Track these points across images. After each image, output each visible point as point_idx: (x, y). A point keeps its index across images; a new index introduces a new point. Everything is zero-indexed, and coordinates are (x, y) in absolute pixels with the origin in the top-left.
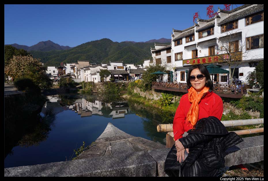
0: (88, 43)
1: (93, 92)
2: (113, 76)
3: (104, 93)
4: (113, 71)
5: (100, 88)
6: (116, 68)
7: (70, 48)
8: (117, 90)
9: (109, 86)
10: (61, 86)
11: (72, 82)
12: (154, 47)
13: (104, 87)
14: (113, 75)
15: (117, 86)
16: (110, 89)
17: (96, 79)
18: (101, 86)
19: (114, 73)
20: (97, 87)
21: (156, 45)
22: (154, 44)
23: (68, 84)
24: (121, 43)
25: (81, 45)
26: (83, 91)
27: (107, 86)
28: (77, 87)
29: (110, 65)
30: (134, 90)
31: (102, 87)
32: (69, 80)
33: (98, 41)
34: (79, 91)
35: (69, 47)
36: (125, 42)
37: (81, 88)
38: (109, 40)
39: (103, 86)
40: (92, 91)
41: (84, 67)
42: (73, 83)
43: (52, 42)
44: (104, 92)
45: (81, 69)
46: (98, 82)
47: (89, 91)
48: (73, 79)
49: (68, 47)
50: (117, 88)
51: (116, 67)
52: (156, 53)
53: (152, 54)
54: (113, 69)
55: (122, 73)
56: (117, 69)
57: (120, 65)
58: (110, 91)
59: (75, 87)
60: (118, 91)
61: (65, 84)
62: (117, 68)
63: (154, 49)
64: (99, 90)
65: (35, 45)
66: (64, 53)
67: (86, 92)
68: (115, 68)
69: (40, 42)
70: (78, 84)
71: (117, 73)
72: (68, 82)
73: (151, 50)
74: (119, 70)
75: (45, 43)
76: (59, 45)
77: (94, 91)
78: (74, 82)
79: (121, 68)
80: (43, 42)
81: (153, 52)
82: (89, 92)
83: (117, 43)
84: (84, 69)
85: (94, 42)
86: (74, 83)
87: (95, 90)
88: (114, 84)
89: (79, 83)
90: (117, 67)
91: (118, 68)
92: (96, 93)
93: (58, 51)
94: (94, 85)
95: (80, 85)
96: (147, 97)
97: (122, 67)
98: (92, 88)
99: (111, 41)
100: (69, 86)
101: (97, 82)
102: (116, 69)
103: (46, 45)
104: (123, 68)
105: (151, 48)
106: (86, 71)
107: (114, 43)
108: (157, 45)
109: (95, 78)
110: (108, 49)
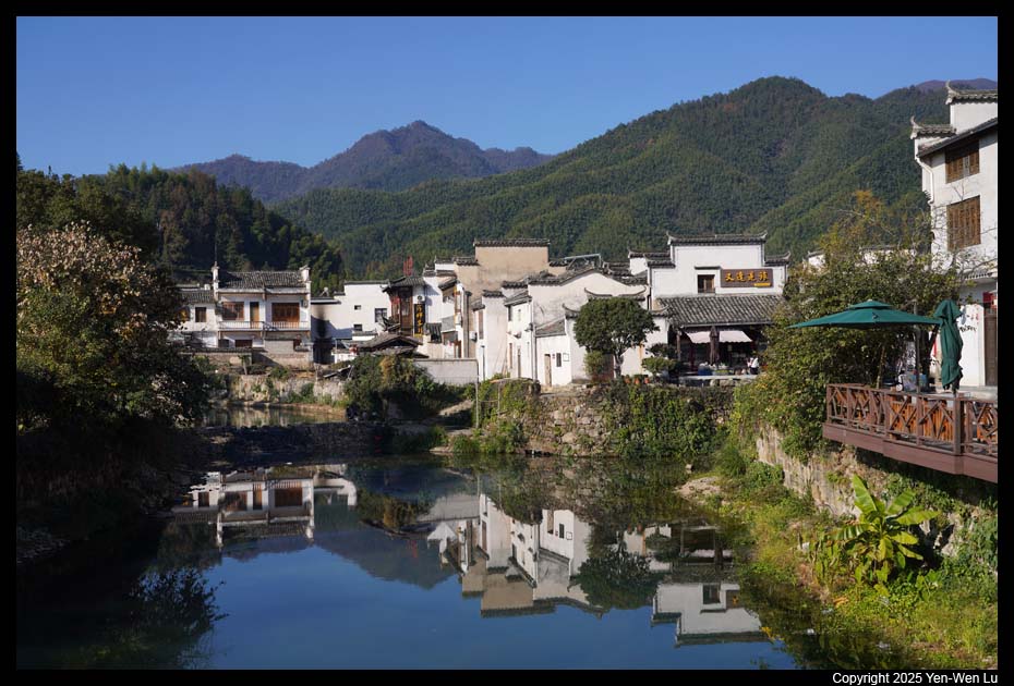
0: (654, 123)
1: (528, 453)
2: (685, 337)
3: (598, 457)
4: (689, 302)
5: (570, 426)
6: (710, 286)
7: (542, 156)
8: (692, 437)
9: (635, 411)
10: (352, 410)
11: (413, 379)
12: (945, 118)
13: (597, 419)
14: (680, 333)
15: (698, 407)
16: (640, 431)
17: (559, 364)
18: (577, 409)
19: (693, 320)
20: (556, 415)
21: (955, 100)
22: (946, 95)
23: (387, 394)
24: (881, 100)
25: (610, 133)
26: (466, 442)
27: (619, 409)
28: (442, 413)
29: (672, 266)
30: (759, 442)
31: (585, 420)
32: (398, 369)
33: (719, 98)
34: (440, 445)
35: (535, 154)
36: (913, 88)
37: (464, 420)
38: (801, 83)
39: (590, 411)
40: (520, 441)
41: (507, 285)
42: (419, 386)
43: (437, 131)
44: (597, 450)
45: (488, 294)
46: (574, 381)
47: (504, 442)
48: (420, 364)
49: (528, 154)
50: (693, 427)
51: (711, 277)
52: (947, 162)
53: (920, 169)
54: (691, 289)
55: (749, 318)
56: (720, 290)
57: (748, 257)
58: (639, 449)
59: (435, 413)
60: (697, 443)
61: (375, 397)
62: (717, 282)
63: (938, 128)
64: (568, 438)
65: (339, 157)
66: (499, 194)
67: (483, 446)
68: (704, 282)
69: (367, 137)
70: (449, 395)
71: (712, 317)
72: (386, 382)
73: (917, 143)
74: (733, 298)
75: (393, 139)
76: (477, 148)
77: (535, 445)
78: (427, 381)
79: (750, 284)
80: (383, 134)
81: (930, 156)
82: (503, 452)
83: (853, 101)
84: (509, 293)
85: (691, 107)
86: (426, 392)
87: (541, 438)
88: (671, 397)
89: (462, 390)
90: (717, 273)
91: (726, 283)
92: (548, 455)
93: (463, 182)
94: (537, 402)
95: (466, 405)
96: (818, 502)
97: (755, 272)
98: (525, 419)
99: (810, 90)
100: (392, 410)
101: (570, 380)
102: (710, 288)
103: (398, 152)
104: (768, 279)
105: (916, 126)
106: (515, 309)
107: (835, 107)
108: (963, 101)
109: (559, 356)
110: (787, 149)
